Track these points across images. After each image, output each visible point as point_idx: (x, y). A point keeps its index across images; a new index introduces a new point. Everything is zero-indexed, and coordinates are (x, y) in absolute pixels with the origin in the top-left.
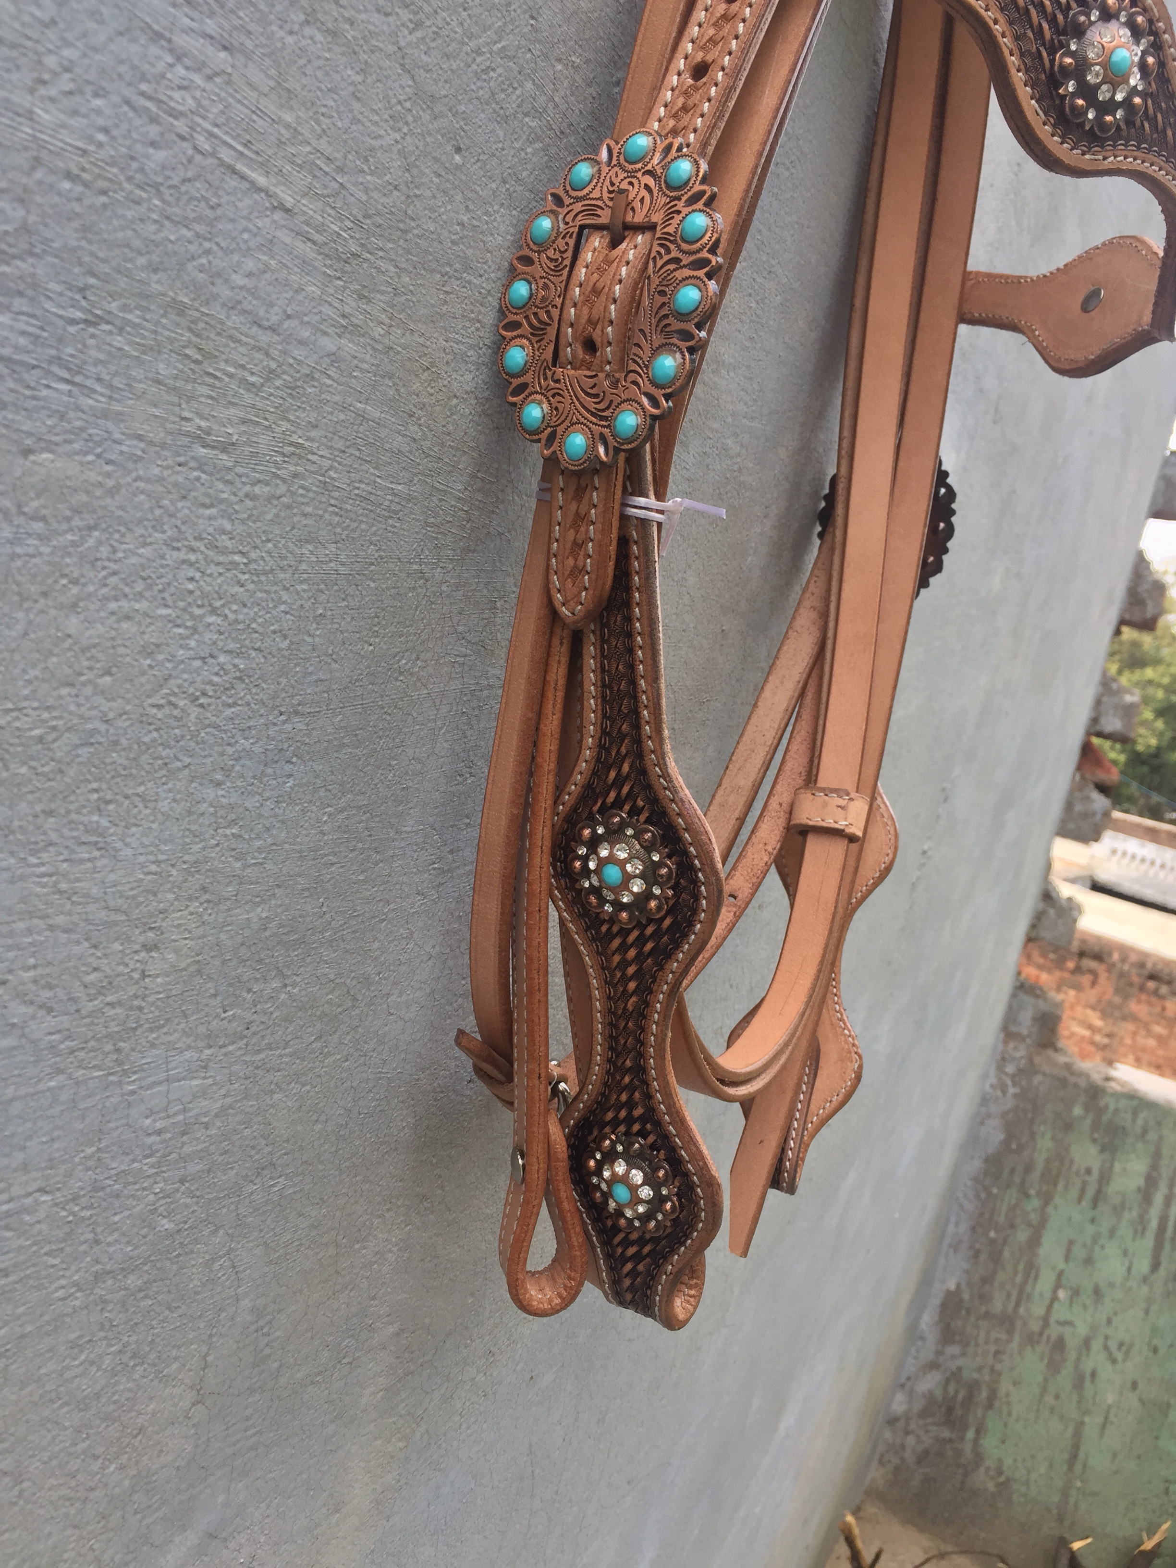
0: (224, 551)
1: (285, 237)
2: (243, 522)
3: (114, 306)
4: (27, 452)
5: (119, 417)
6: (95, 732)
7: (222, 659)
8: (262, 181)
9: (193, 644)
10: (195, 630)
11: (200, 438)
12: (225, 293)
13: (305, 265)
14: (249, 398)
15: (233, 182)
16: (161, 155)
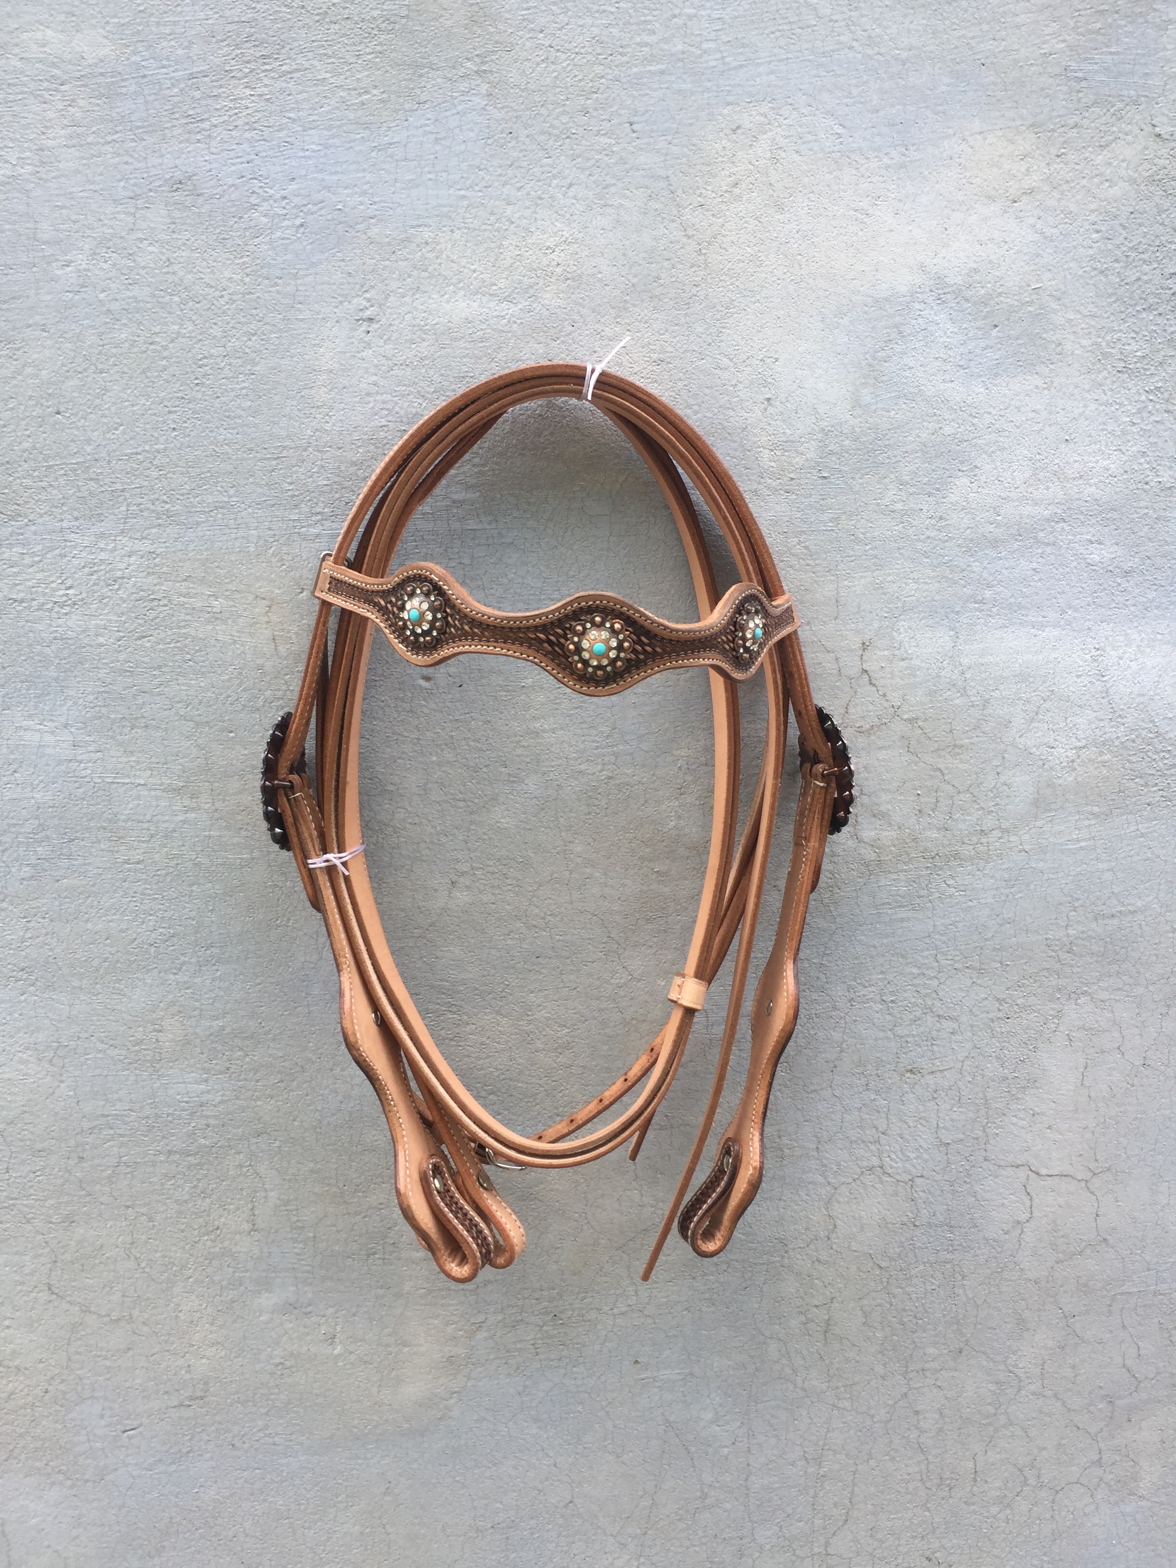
0: (149, 895)
1: (146, 793)
2: (156, 884)
3: (78, 835)
4: (58, 881)
5: (90, 864)
6: (107, 958)
7: (161, 930)
8: (127, 781)
9: (144, 926)
10: (143, 923)
11: (126, 862)
12: (123, 817)
13: (157, 798)
14: (145, 845)
15: (115, 785)
16: (81, 790)
